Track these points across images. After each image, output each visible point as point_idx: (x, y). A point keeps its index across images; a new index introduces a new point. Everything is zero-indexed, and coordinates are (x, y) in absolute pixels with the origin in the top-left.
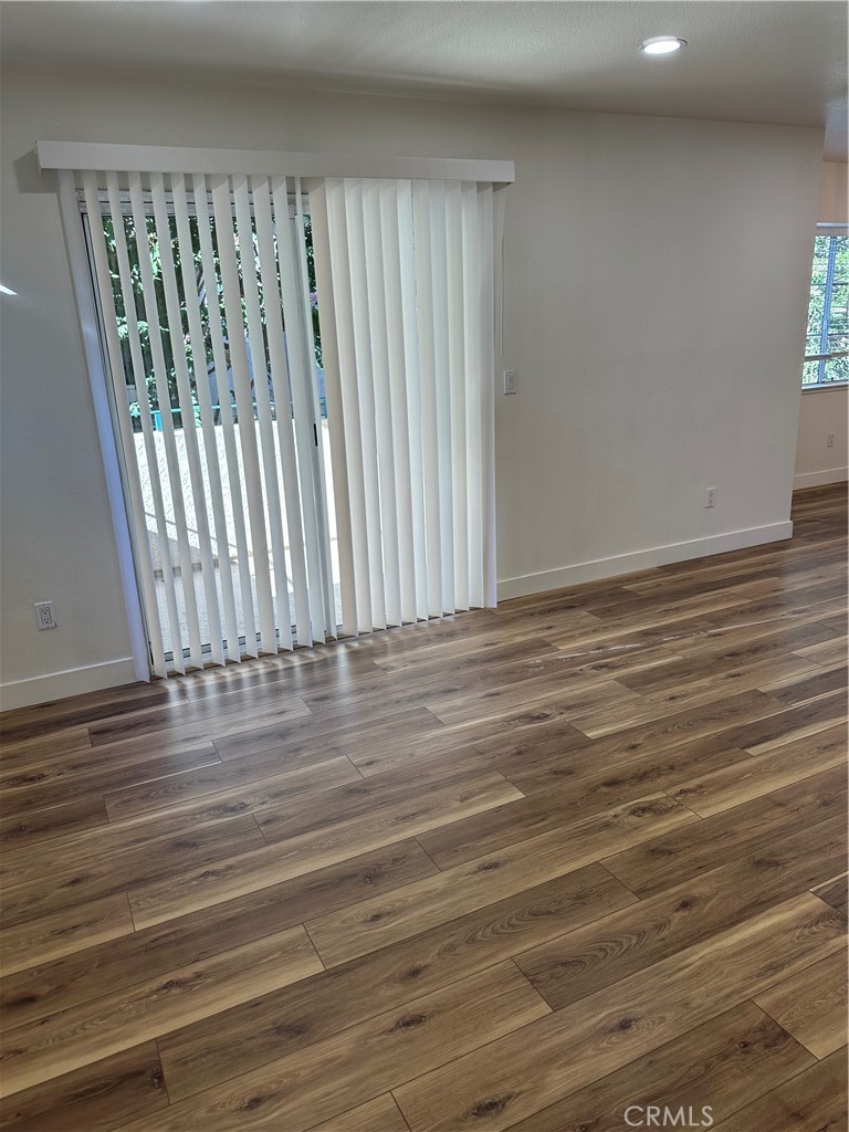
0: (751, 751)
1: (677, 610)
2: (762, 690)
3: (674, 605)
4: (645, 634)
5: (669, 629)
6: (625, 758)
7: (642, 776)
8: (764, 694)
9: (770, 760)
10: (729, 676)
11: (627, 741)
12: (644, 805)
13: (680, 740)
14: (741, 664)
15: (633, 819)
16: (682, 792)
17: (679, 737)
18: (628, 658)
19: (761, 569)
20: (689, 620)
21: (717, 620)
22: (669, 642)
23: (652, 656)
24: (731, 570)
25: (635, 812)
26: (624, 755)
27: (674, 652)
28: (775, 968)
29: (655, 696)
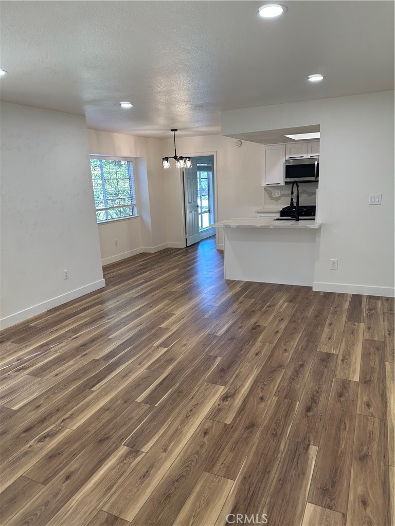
0: (93, 389)
1: (57, 330)
2: (97, 358)
3: (55, 328)
4: (42, 346)
5: (54, 341)
6: (34, 414)
7: (43, 420)
8: (98, 360)
9: (102, 390)
10: (82, 357)
11: (35, 404)
12: (45, 435)
13: (61, 395)
14: (88, 349)
15: (40, 444)
16: (63, 421)
17: (61, 393)
18: (34, 361)
19: (94, 302)
20: (63, 334)
21: (75, 331)
22: (54, 347)
23: (45, 356)
24: (81, 305)
25: (40, 441)
26: (34, 412)
27: (56, 351)
28: (110, 489)
29: (48, 376)
